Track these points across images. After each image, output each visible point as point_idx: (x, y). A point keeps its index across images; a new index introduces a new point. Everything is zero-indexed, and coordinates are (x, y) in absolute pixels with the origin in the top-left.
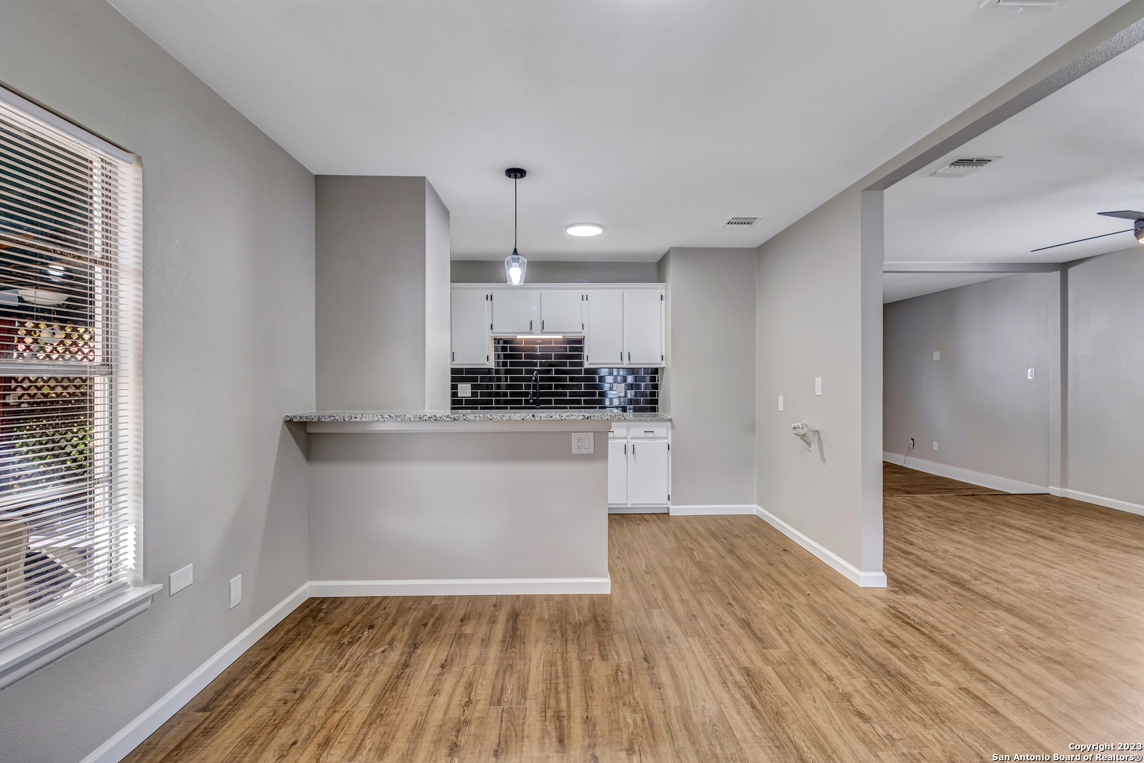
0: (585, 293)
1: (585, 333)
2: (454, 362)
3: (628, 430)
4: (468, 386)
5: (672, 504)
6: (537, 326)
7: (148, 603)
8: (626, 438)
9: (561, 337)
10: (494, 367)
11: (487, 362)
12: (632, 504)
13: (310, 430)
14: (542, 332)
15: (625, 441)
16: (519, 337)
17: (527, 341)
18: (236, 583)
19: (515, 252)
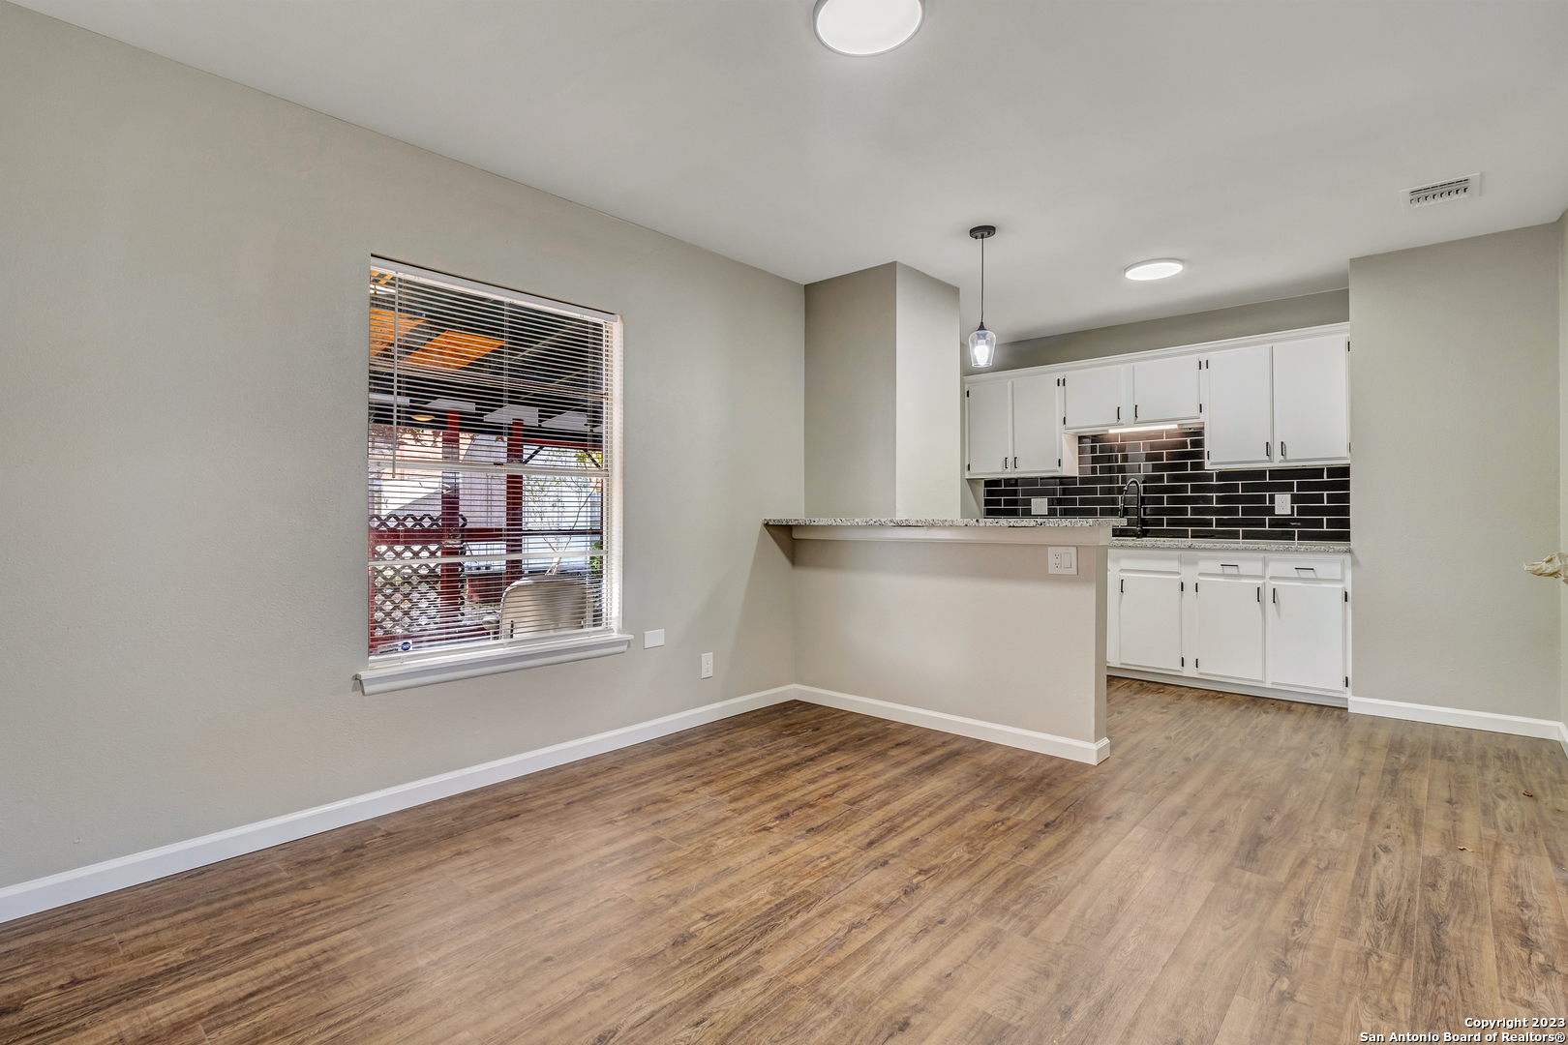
0: (1203, 358)
1: (1204, 418)
2: (1016, 470)
3: (1265, 563)
4: (1045, 500)
5: (1354, 694)
6: (1127, 414)
7: (624, 648)
8: (1263, 577)
9: (1175, 426)
10: (1077, 475)
11: (1058, 468)
12: (1273, 683)
13: (796, 535)
14: (1137, 423)
15: (1259, 582)
16: (1112, 431)
17: (1124, 437)
18: (707, 659)
19: (982, 327)
